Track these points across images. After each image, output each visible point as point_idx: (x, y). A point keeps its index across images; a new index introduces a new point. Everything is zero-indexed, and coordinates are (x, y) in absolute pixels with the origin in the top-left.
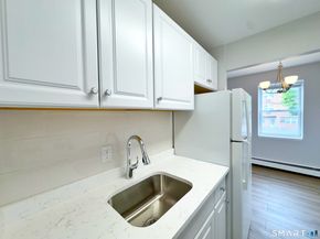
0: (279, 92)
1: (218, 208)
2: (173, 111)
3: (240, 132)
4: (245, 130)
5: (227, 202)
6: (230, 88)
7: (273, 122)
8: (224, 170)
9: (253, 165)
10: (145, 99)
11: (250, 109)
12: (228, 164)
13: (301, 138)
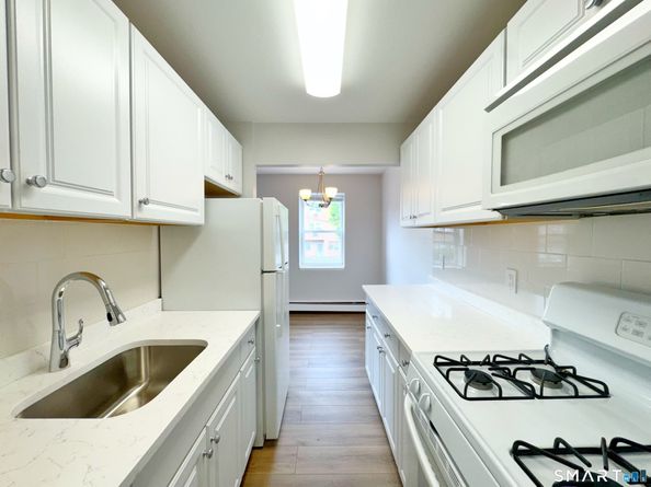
0: (321, 206)
1: (246, 369)
2: (159, 226)
3: (273, 260)
4: (280, 259)
5: (257, 362)
6: (260, 195)
7: (320, 248)
8: (253, 315)
9: (291, 312)
10: (114, 200)
11: (286, 228)
12: (260, 307)
13: (343, 267)
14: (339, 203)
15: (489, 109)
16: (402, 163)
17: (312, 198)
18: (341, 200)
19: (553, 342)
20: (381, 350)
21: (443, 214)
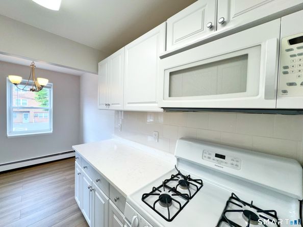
0: (33, 90)
13: (51, 132)
14: (48, 89)
15: (162, 57)
16: (99, 73)
17: (22, 83)
18: (50, 87)
19: (178, 164)
20: (91, 189)
21: (128, 105)
